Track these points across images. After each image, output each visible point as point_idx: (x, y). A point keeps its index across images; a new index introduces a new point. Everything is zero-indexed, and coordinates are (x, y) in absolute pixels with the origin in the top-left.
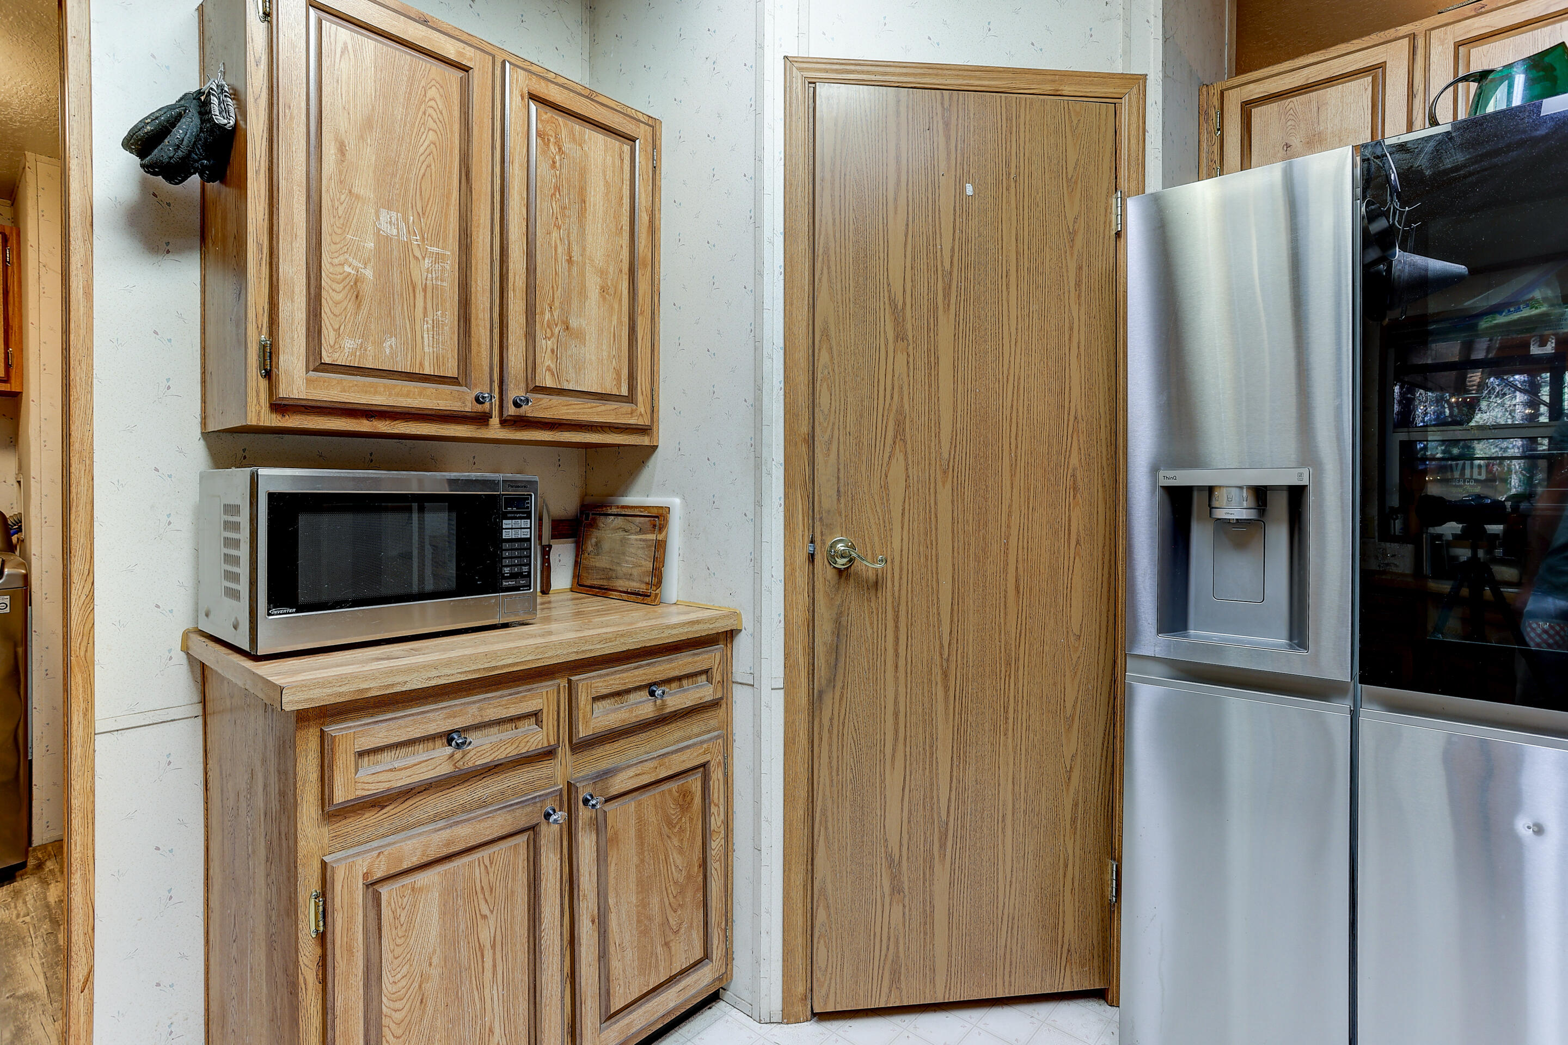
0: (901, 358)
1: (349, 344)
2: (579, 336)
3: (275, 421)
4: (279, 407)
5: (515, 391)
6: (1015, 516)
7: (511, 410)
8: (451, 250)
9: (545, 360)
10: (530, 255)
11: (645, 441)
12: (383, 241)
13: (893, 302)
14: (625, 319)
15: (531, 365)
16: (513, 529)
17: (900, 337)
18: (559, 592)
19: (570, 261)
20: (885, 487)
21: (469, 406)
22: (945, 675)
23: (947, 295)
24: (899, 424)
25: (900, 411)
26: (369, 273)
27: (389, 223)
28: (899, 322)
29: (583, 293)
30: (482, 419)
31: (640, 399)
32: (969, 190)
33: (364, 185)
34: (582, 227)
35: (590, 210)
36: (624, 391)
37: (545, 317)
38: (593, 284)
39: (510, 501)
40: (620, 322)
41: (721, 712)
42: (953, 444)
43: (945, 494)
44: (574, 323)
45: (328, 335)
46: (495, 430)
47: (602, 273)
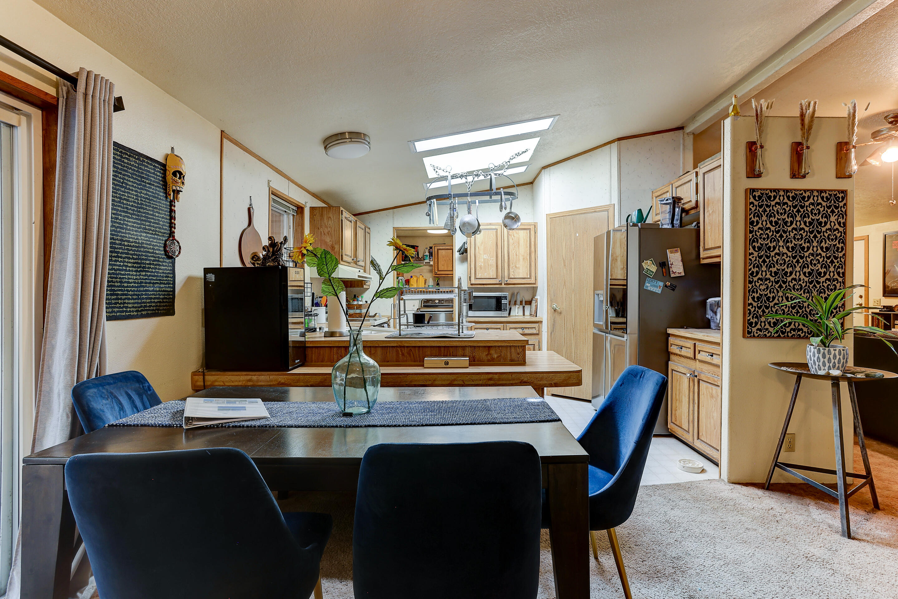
0: (565, 270)
1: (480, 275)
2: (519, 268)
3: (471, 286)
4: (472, 284)
5: (506, 279)
6: (587, 300)
7: (505, 282)
8: (495, 259)
9: (511, 273)
10: (508, 256)
11: (535, 286)
12: (484, 259)
13: (563, 259)
14: (529, 263)
15: (509, 275)
16: (503, 301)
17: (565, 265)
18: (527, 316)
19: (516, 255)
20: (562, 294)
21: (498, 282)
22: (574, 332)
23: (573, 257)
24: (565, 282)
25: (565, 280)
26: (482, 264)
27: (485, 257)
28: (564, 263)
29: (519, 260)
30: (501, 284)
31: (532, 278)
32: (577, 235)
33: (482, 252)
34: (519, 248)
35: (520, 244)
36: (529, 277)
37: (511, 265)
38: (521, 258)
39: (503, 297)
40: (527, 264)
41: (539, 336)
42: (575, 286)
43: (573, 296)
44: (517, 266)
45: (477, 274)
46: (503, 286)
47: (523, 256)
